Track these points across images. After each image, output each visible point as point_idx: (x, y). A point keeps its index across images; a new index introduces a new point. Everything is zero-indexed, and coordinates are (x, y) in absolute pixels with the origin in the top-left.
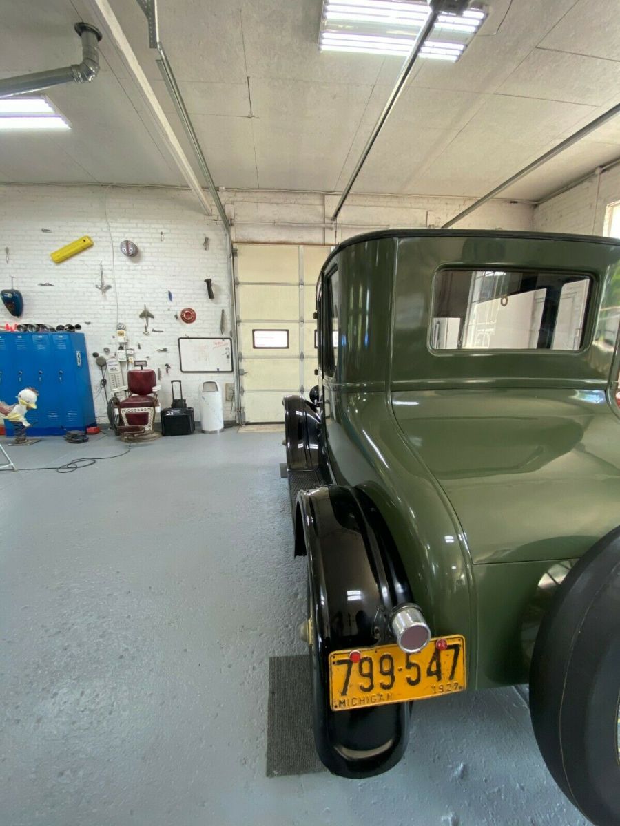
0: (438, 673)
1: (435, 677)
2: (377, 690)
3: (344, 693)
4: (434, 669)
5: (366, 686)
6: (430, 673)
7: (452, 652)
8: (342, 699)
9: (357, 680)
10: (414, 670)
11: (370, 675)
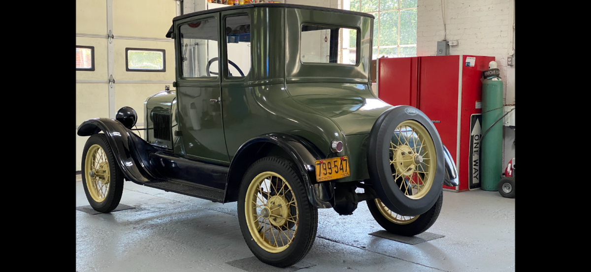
0: (342, 169)
1: (342, 171)
2: (328, 175)
3: (320, 176)
4: (341, 168)
5: (325, 173)
6: (341, 169)
7: (345, 162)
8: (319, 177)
9: (323, 171)
10: (336, 167)
11: (326, 169)
